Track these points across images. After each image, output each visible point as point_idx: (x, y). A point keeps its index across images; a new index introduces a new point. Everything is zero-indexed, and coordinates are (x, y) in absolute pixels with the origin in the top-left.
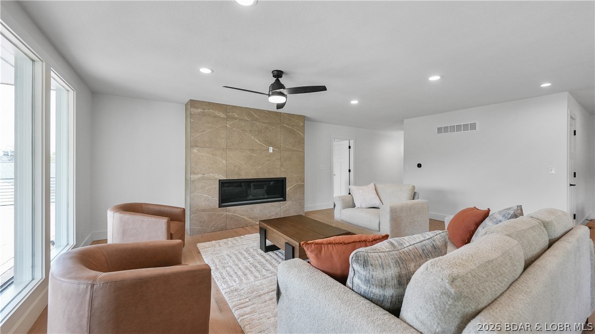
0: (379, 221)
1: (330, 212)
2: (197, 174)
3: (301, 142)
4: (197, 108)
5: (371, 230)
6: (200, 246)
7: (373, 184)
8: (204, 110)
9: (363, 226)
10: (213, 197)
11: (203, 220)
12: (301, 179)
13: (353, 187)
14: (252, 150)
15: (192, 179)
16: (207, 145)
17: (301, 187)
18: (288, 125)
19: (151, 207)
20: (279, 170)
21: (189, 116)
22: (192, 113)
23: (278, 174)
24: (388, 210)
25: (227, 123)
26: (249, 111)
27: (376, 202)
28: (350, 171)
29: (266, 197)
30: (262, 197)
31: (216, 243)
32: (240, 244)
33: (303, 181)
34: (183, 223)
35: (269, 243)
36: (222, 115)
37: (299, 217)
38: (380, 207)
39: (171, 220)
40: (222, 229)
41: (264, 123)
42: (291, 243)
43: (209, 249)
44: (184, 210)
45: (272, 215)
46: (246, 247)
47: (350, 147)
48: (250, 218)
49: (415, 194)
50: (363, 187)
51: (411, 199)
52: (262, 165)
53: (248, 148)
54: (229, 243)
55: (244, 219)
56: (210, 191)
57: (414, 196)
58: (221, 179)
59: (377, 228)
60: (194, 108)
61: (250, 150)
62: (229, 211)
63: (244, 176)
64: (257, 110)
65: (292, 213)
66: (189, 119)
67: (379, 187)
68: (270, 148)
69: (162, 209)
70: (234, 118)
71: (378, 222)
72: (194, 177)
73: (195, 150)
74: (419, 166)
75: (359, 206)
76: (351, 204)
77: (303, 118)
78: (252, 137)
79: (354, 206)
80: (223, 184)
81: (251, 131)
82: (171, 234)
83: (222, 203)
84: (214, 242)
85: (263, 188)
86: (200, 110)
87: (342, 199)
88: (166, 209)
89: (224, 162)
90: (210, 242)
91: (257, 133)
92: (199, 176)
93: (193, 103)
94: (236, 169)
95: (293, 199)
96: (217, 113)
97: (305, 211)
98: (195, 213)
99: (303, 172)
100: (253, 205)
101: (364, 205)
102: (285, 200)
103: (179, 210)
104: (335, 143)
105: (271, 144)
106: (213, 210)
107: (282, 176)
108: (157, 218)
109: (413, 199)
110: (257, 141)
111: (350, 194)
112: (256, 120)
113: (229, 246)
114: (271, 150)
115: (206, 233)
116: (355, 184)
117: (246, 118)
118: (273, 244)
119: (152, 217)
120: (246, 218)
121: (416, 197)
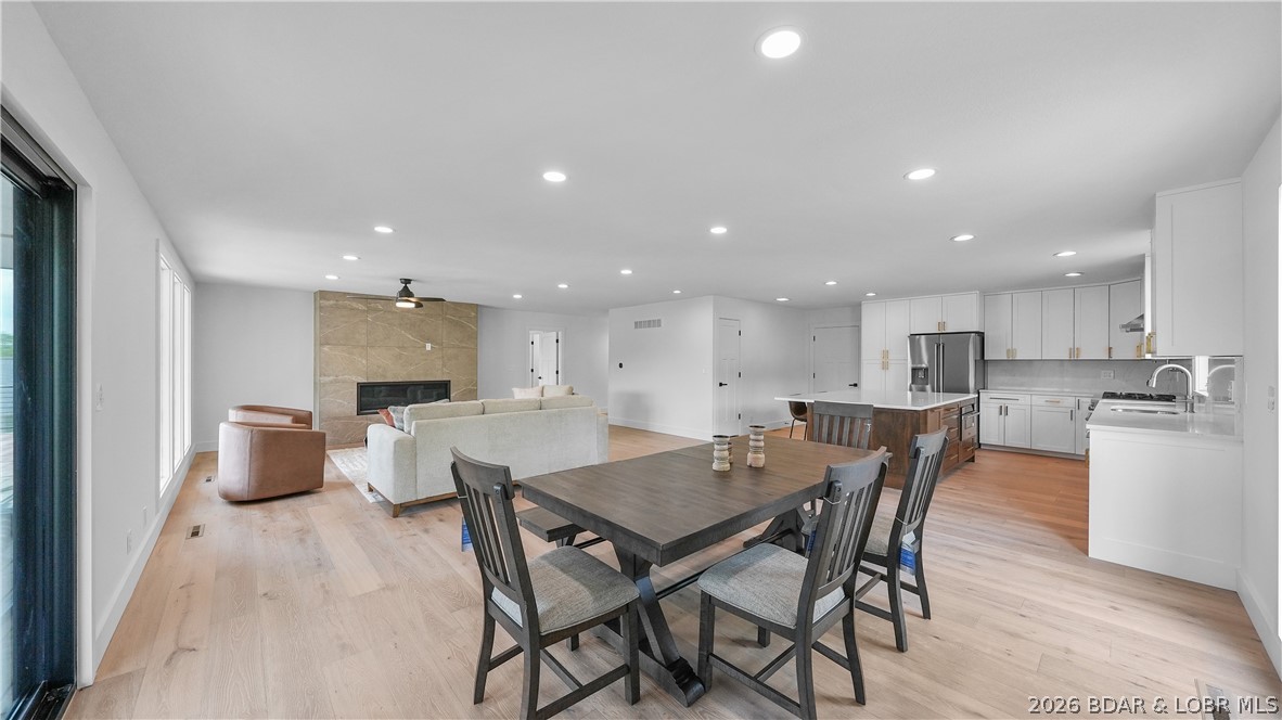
2: (329, 375)
3: (473, 337)
4: (329, 300)
8: (338, 301)
10: (352, 405)
11: (336, 429)
12: (472, 381)
14: (403, 348)
15: (323, 381)
16: (341, 342)
17: (472, 392)
18: (454, 317)
19: (274, 410)
20: (440, 372)
21: (319, 309)
22: (323, 305)
23: (438, 377)
25: (368, 316)
28: (557, 372)
31: (350, 450)
33: (476, 385)
36: (361, 306)
41: (418, 314)
47: (557, 341)
52: (416, 365)
53: (397, 345)
56: (345, 396)
58: (360, 381)
60: (326, 299)
61: (399, 348)
62: (371, 420)
63: (390, 379)
66: (318, 312)
68: (427, 344)
70: (377, 310)
72: (325, 379)
73: (326, 348)
74: (621, 365)
77: (476, 307)
78: (402, 332)
80: (364, 389)
81: (400, 325)
83: (361, 410)
84: (347, 449)
86: (331, 302)
88: (290, 411)
89: (364, 362)
90: (343, 449)
91: (408, 327)
92: (331, 378)
93: (323, 294)
94: (381, 371)
96: (354, 305)
98: (326, 418)
103: (305, 413)
105: (428, 341)
106: (350, 417)
107: (446, 379)
110: (409, 336)
112: (409, 311)
114: (428, 347)
117: (394, 309)
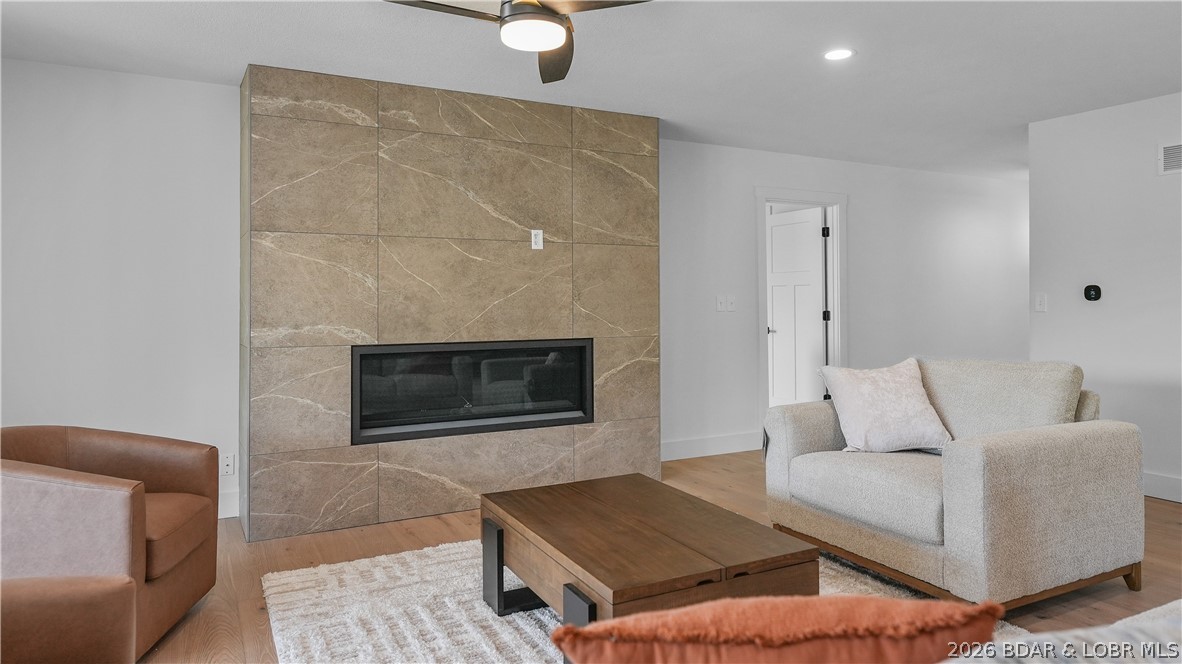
0: (937, 502)
1: (751, 465)
2: (274, 325)
3: (647, 212)
4: (274, 94)
5: (908, 539)
6: (272, 581)
7: (912, 361)
8: (297, 99)
9: (874, 519)
10: (335, 412)
11: (296, 488)
12: (647, 343)
13: (837, 375)
14: (471, 242)
15: (256, 343)
16: (309, 223)
17: (648, 374)
18: (600, 152)
19: (98, 441)
20: (565, 312)
21: (253, 120)
22: (257, 110)
23: (564, 328)
24: (977, 461)
25: (379, 148)
26: (458, 105)
27: (928, 431)
28: (826, 316)
29: (529, 406)
30: (517, 407)
31: (331, 572)
32: (416, 579)
33: (655, 352)
34: (206, 500)
35: (512, 581)
36: (361, 117)
37: (636, 481)
38: (942, 447)
39: (147, 491)
40: (363, 522)
41: (510, 144)
42: (585, 589)
43: (302, 595)
44: (213, 454)
45: (544, 473)
46: (433, 590)
47: (826, 232)
48: (462, 482)
49: (1082, 399)
50: (873, 373)
51: (1066, 420)
52: (506, 292)
53: (457, 235)
54: (379, 574)
55: (443, 486)
56: (321, 386)
57: (1079, 407)
58: (359, 343)
59: (932, 533)
60: (265, 93)
61: (461, 241)
62: (387, 457)
63: (439, 333)
64: (487, 98)
65: (616, 468)
66: (247, 132)
67: (938, 370)
68: (533, 232)
69: (137, 447)
70: (402, 128)
71: (933, 507)
72: (265, 335)
73: (267, 242)
74: (1093, 293)
75: (861, 445)
76: (829, 434)
77: (652, 128)
78: (471, 194)
79: (839, 443)
80: (369, 362)
81: (465, 173)
82: (149, 542)
83: (362, 427)
84: (323, 569)
85: (522, 378)
86: (284, 102)
87: (796, 416)
88: (148, 449)
89: (370, 282)
90: (312, 570)
91: (486, 181)
92: (282, 332)
93: (260, 78)
94: (414, 308)
95: (619, 417)
96: (343, 111)
97: (662, 460)
98: (267, 463)
99: (654, 318)
100: (474, 436)
101: (879, 441)
102: (589, 418)
103: (192, 453)
104: (771, 220)
105: (537, 221)
106: (332, 452)
107: (579, 332)
108: (97, 482)
109: (1077, 418)
110: (489, 208)
111: (827, 397)
112: (485, 134)
113: (374, 585)
114: (537, 240)
115: (305, 533)
116: (848, 362)
117: (448, 128)
118: (524, 586)
119: (75, 478)
120: (449, 483)
121: (1088, 411)
